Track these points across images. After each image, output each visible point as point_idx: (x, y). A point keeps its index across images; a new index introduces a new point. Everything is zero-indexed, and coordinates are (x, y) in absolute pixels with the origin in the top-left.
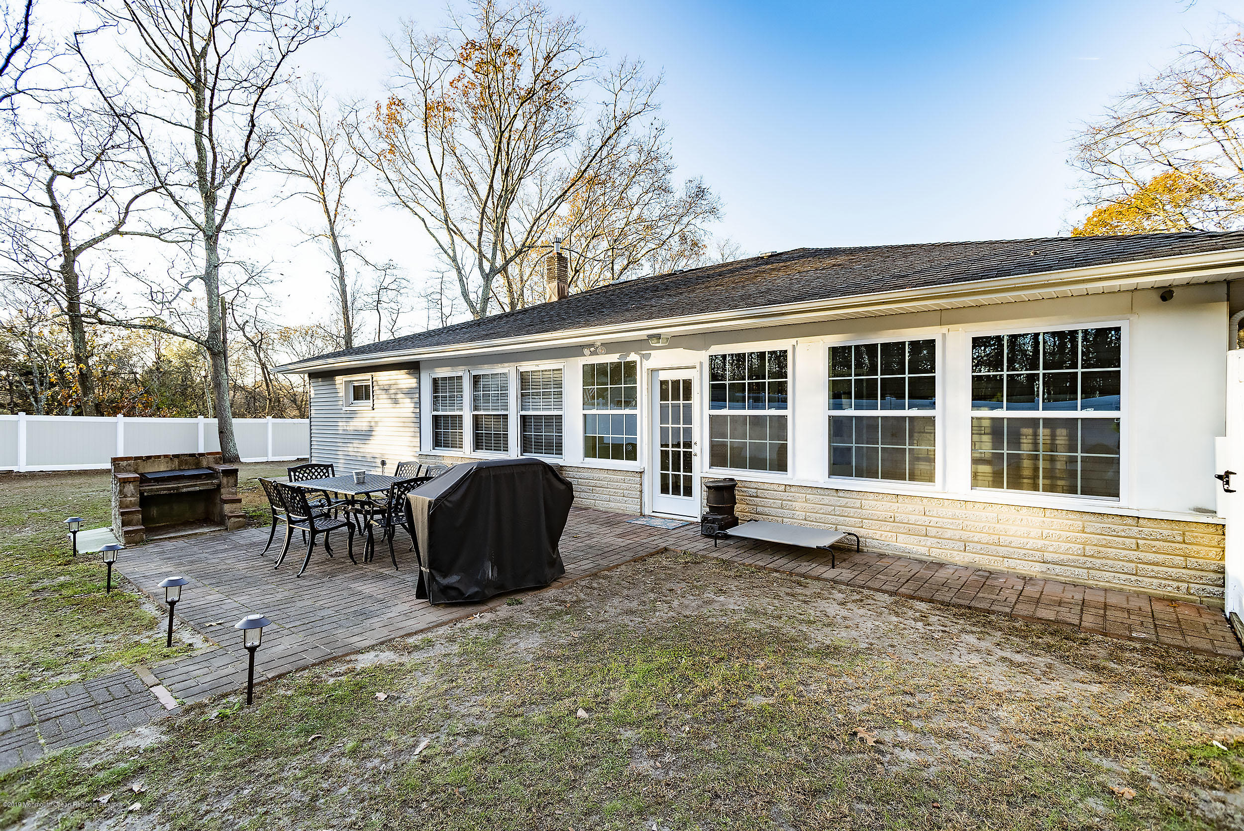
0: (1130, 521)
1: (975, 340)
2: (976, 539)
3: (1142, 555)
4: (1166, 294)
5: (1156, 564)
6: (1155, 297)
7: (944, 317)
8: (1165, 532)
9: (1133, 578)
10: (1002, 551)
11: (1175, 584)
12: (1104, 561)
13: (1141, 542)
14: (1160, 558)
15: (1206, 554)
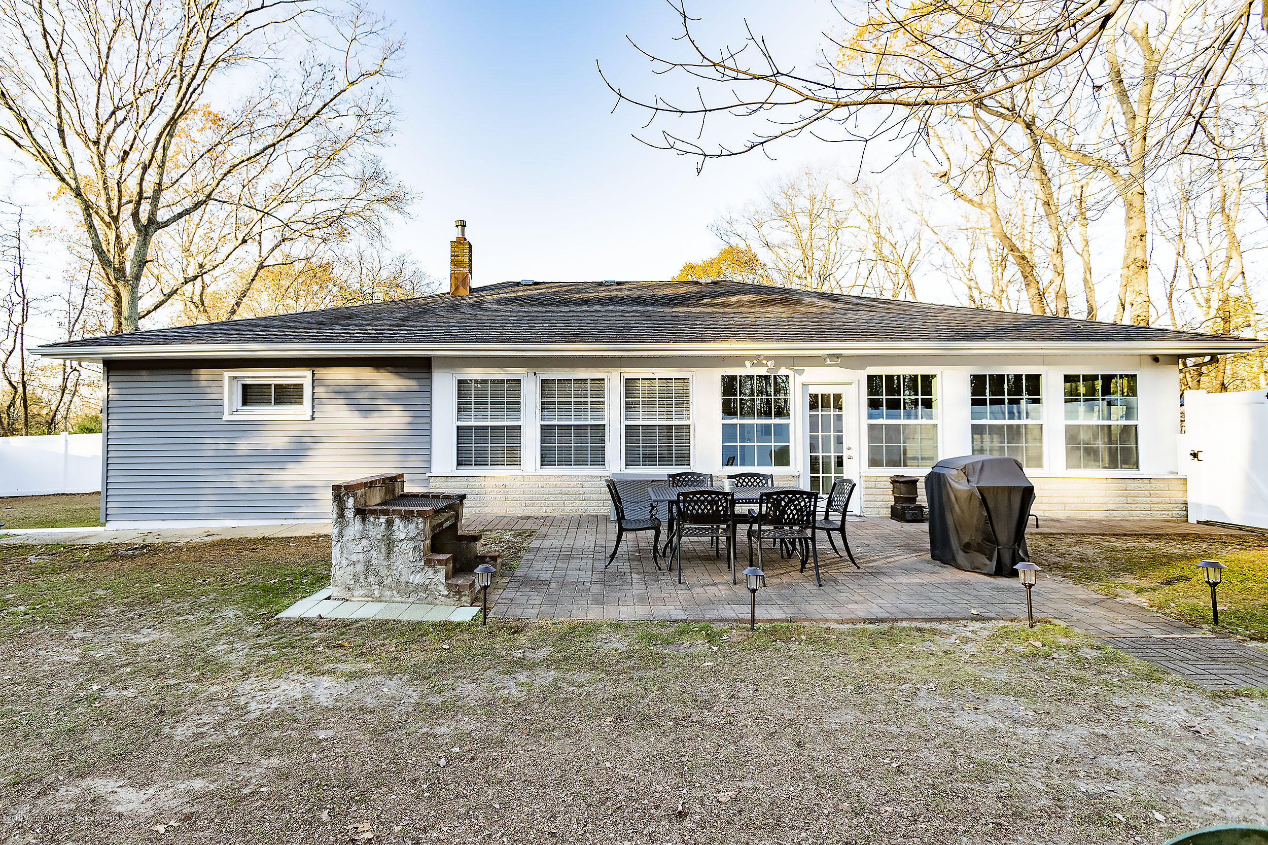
0: (1146, 481)
1: (1066, 376)
2: (1071, 502)
3: (1152, 499)
4: (1156, 359)
5: (1158, 503)
6: (1149, 359)
7: (1045, 360)
8: (1162, 486)
9: (1149, 512)
10: (1086, 507)
11: (1167, 513)
12: (1136, 505)
13: (1151, 492)
14: (1159, 500)
15: (1179, 497)
